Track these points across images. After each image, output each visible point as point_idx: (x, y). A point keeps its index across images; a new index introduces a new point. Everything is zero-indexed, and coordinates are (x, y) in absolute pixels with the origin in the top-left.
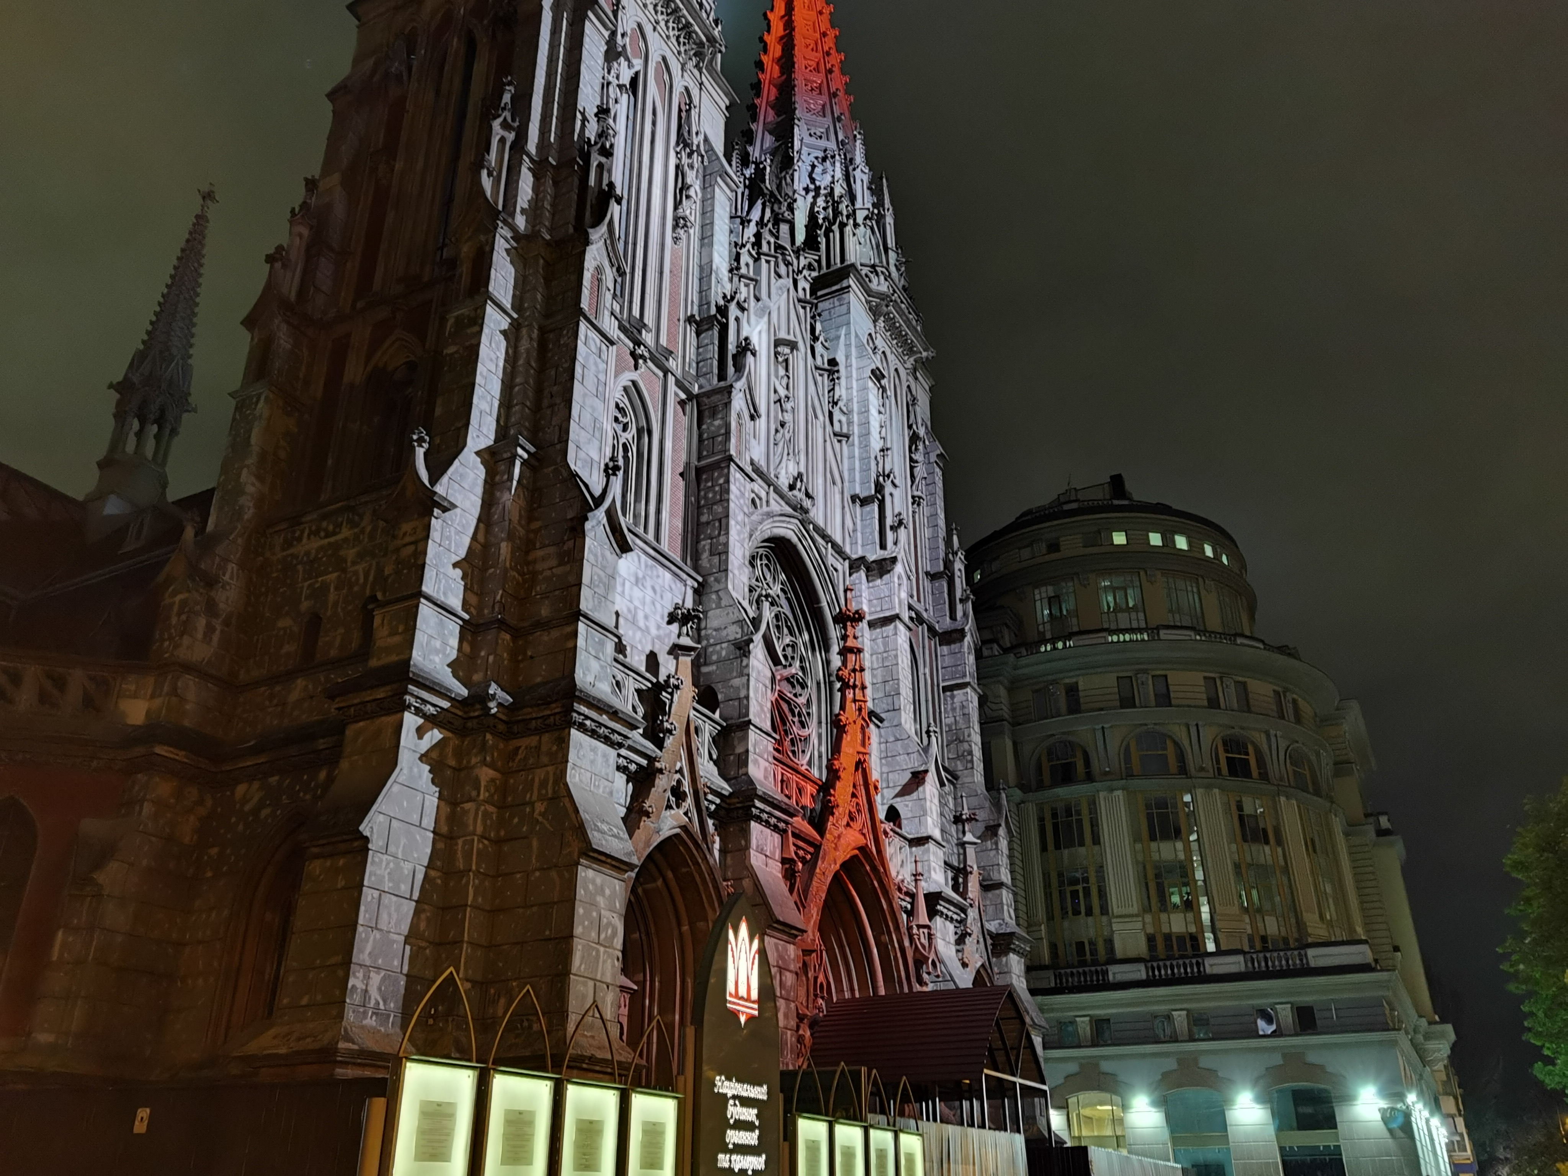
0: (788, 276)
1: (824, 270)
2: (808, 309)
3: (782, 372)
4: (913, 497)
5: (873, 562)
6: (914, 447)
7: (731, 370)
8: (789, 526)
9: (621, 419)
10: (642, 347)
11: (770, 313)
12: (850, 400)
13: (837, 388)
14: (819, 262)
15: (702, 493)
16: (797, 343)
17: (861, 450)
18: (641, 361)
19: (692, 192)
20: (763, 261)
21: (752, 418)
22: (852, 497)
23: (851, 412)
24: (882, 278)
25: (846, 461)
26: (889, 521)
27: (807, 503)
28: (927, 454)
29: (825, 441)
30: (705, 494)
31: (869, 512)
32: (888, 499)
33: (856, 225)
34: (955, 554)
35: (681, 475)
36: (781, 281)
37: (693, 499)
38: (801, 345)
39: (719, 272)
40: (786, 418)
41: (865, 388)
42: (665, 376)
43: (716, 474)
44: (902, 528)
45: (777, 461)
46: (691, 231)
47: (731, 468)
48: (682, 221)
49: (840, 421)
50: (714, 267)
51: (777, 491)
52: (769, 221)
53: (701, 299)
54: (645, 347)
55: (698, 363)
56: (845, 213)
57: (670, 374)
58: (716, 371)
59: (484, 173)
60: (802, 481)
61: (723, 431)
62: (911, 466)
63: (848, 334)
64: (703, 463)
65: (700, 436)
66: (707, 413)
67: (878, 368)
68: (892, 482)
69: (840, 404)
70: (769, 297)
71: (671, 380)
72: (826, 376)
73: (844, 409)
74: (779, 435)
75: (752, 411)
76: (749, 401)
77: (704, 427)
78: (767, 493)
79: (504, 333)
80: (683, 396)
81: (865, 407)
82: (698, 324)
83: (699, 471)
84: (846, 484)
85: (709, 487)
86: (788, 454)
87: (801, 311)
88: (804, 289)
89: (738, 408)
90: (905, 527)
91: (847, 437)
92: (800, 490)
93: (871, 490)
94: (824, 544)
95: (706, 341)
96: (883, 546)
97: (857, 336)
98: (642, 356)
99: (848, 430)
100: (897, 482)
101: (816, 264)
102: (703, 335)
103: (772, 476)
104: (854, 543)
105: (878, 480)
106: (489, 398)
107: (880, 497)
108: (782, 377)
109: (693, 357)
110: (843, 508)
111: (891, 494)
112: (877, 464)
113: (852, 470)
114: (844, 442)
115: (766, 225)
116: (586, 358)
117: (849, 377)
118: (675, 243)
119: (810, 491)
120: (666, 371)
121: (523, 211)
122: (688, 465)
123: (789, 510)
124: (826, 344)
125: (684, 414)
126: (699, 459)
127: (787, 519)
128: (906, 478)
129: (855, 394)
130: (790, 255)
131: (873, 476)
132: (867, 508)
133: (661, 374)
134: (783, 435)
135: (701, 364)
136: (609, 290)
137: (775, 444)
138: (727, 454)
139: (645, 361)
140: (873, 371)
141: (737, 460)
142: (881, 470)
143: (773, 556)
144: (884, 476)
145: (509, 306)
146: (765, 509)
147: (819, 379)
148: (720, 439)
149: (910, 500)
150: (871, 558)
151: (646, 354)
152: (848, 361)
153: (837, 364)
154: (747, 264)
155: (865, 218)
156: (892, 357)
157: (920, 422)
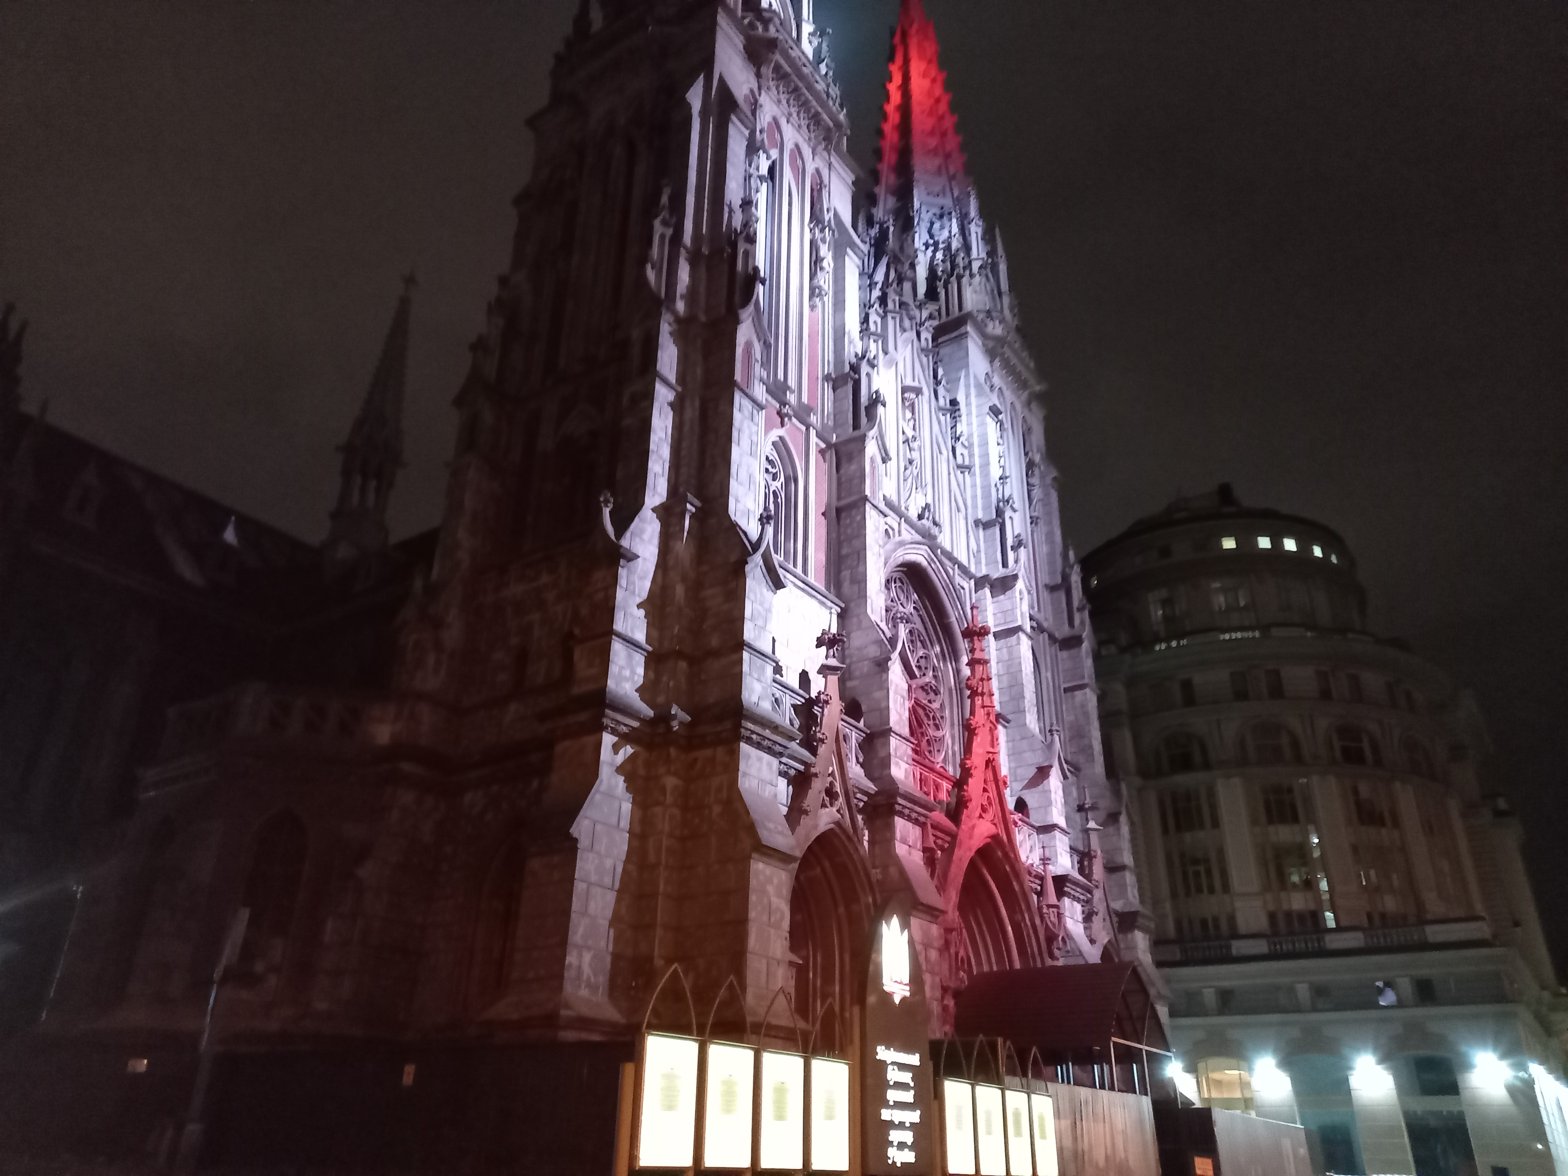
0: (912, 329)
1: (944, 319)
2: (931, 357)
3: (909, 415)
4: (1031, 517)
5: (995, 579)
6: (1030, 472)
7: (864, 419)
8: (919, 552)
9: (771, 470)
11: (896, 364)
12: (970, 435)
13: (958, 425)
14: (939, 311)
15: (842, 529)
16: (922, 389)
17: (982, 479)
18: (786, 419)
19: (825, 264)
20: (889, 317)
21: (884, 461)
22: (974, 522)
23: (971, 445)
24: (997, 322)
25: (968, 489)
26: (1010, 542)
27: (935, 530)
28: (1042, 477)
29: (949, 474)
30: (845, 530)
31: (991, 535)
32: (1008, 522)
33: (972, 276)
34: (1072, 567)
35: (823, 514)
36: (905, 335)
37: (834, 535)
38: (925, 390)
39: (851, 334)
40: (914, 456)
41: (982, 424)
42: (808, 429)
43: (854, 512)
44: (1022, 548)
45: (907, 495)
46: (826, 298)
47: (867, 506)
48: (817, 290)
49: (962, 455)
50: (847, 329)
51: (908, 521)
52: (893, 281)
53: (835, 357)
54: (790, 406)
55: (835, 416)
56: (961, 265)
58: (851, 422)
59: (649, 267)
60: (929, 511)
61: (858, 475)
62: (1028, 489)
63: (967, 376)
64: (843, 503)
65: (838, 479)
66: (843, 459)
67: (995, 405)
68: (1012, 506)
69: (961, 439)
70: (896, 349)
71: (813, 433)
72: (948, 415)
73: (966, 444)
74: (908, 472)
75: (884, 455)
76: (881, 447)
77: (842, 471)
78: (899, 524)
79: (671, 405)
80: (823, 445)
81: (984, 441)
82: (833, 380)
83: (839, 511)
84: (970, 510)
85: (848, 524)
86: (916, 489)
87: (925, 360)
88: (926, 339)
89: (871, 453)
90: (1025, 547)
91: (969, 468)
92: (928, 519)
93: (992, 514)
94: (952, 566)
95: (841, 396)
96: (1005, 564)
97: (975, 377)
98: (787, 415)
99: (970, 461)
100: (1016, 506)
101: (936, 314)
102: (838, 391)
103: (903, 508)
104: (978, 563)
105: (998, 506)
106: (661, 462)
107: (1001, 521)
108: (909, 420)
109: (831, 410)
110: (968, 532)
112: (998, 490)
113: (974, 497)
114: (966, 473)
115: (891, 285)
116: (742, 422)
117: (969, 414)
118: (812, 311)
119: (937, 519)
120: (808, 425)
121: (682, 297)
122: (828, 506)
123: (918, 538)
124: (947, 388)
125: (825, 461)
126: (839, 498)
127: (918, 546)
128: (1024, 500)
129: (975, 429)
130: (913, 310)
131: (994, 502)
132: (989, 531)
133: (804, 428)
134: (912, 472)
135: (838, 416)
136: (758, 361)
137: (904, 480)
138: (863, 494)
139: (790, 419)
140: (990, 408)
141: (872, 499)
142: (1000, 496)
143: (905, 580)
144: (1004, 502)
145: (674, 381)
146: (897, 539)
147: (942, 418)
148: (856, 481)
149: (1029, 521)
150: (995, 575)
151: (791, 412)
152: (968, 400)
153: (958, 403)
154: (875, 322)
155: (980, 268)
156: (1008, 393)
157: (1035, 450)
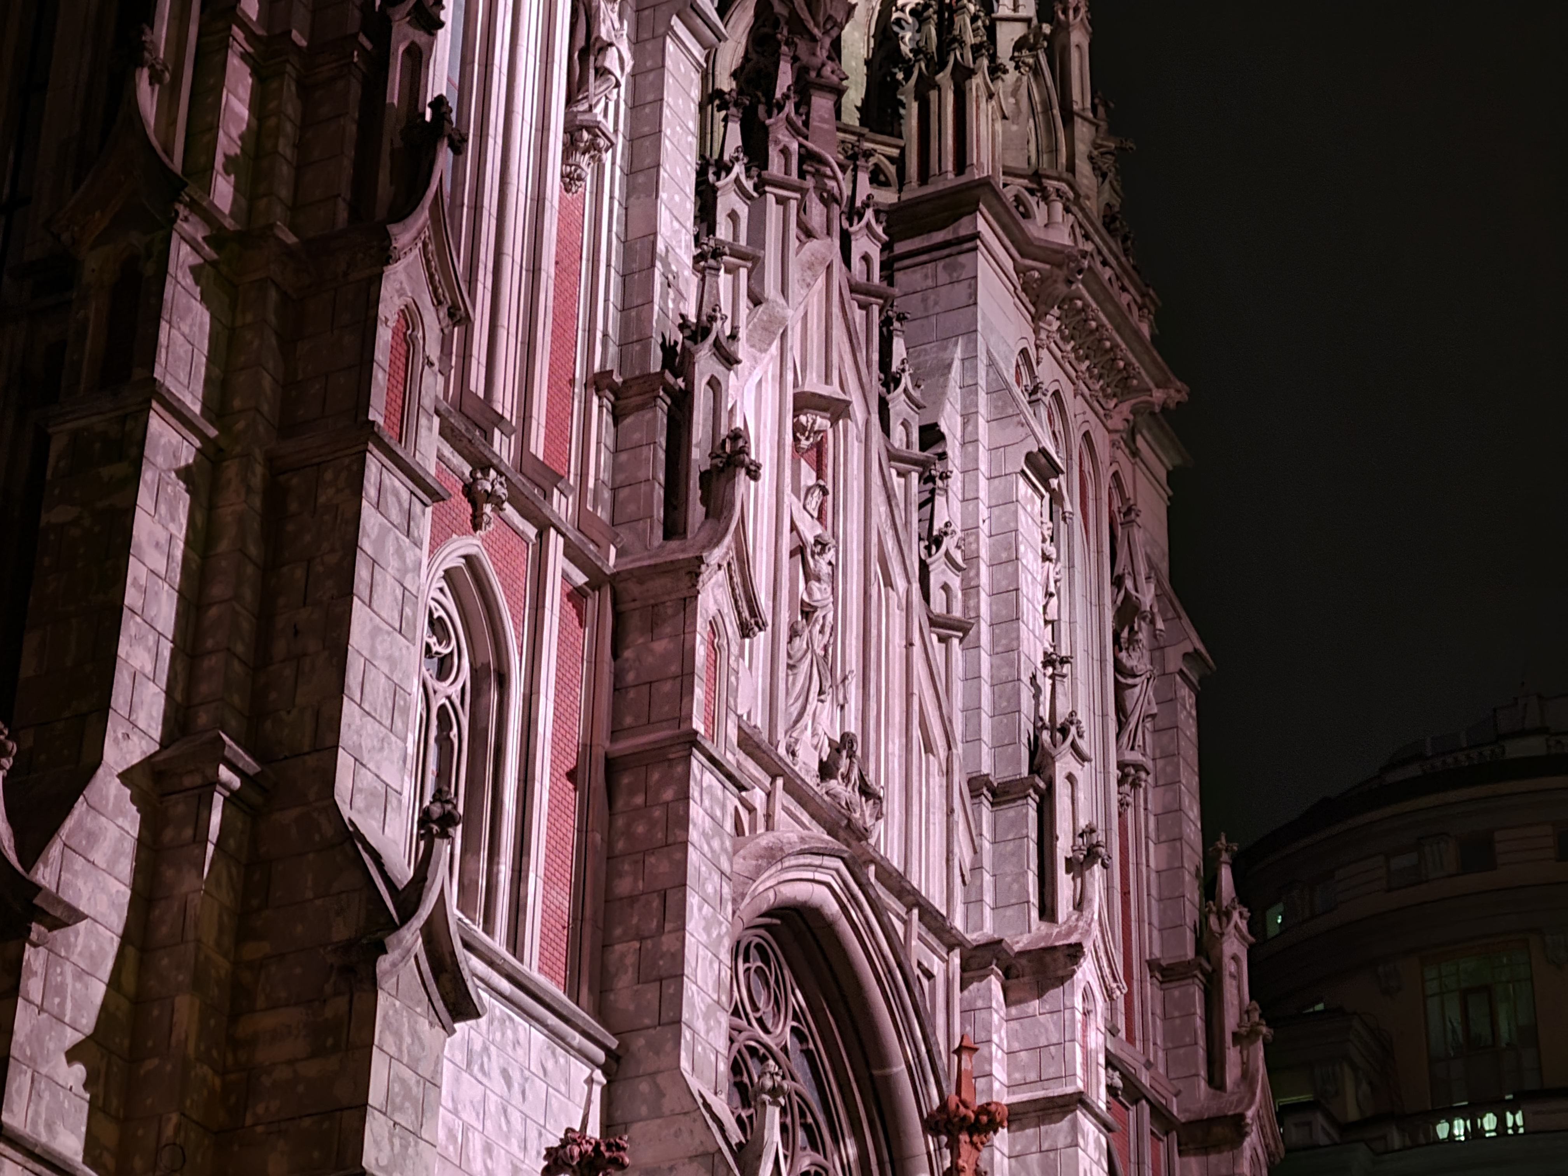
0: (829, 233)
1: (913, 190)
2: (876, 309)
3: (808, 477)
4: (1121, 766)
5: (1021, 954)
6: (1125, 634)
7: (696, 511)
8: (818, 876)
9: (436, 648)
10: (493, 473)
11: (784, 335)
12: (971, 530)
13: (940, 500)
14: (900, 162)
15: (620, 822)
16: (848, 403)
17: (997, 660)
18: (488, 508)
19: (611, 61)
20: (771, 199)
21: (745, 631)
22: (970, 782)
23: (972, 559)
24: (1059, 206)
25: (958, 687)
26: (1064, 847)
27: (863, 813)
28: (1157, 649)
29: (910, 644)
30: (628, 825)
31: (1013, 824)
32: (1062, 789)
33: (996, 70)
34: (1225, 915)
35: (571, 776)
36: (813, 245)
37: (598, 837)
38: (858, 409)
39: (671, 259)
40: (817, 595)
41: (1009, 502)
42: (542, 535)
43: (656, 776)
44: (1097, 868)
45: (795, 711)
46: (607, 157)
47: (694, 763)
48: (586, 135)
49: (946, 587)
50: (660, 247)
51: (795, 789)
52: (786, 97)
53: (625, 325)
54: (500, 473)
55: (614, 490)
56: (970, 39)
57: (552, 532)
58: (659, 513)
59: (143, 77)
60: (851, 756)
61: (674, 669)
63: (970, 358)
64: (625, 745)
65: (618, 676)
66: (634, 621)
67: (1043, 451)
68: (1073, 745)
69: (948, 543)
70: (784, 291)
71: (556, 543)
72: (915, 476)
73: (958, 556)
74: (800, 644)
75: (746, 614)
76: (739, 591)
77: (628, 654)
78: (768, 795)
79: (185, 474)
80: (580, 578)
81: (1008, 549)
82: (616, 391)
83: (612, 766)
84: (959, 749)
85: (637, 809)
86: (821, 692)
87: (858, 315)
88: (866, 258)
89: (713, 610)
90: (1104, 865)
91: (964, 628)
92: (846, 778)
93: (1019, 763)
94: (902, 912)
95: (637, 436)
96: (1047, 911)
97: (992, 364)
98: (490, 496)
99: (966, 607)
100: (1083, 744)
101: (892, 169)
102: (629, 420)
103: (782, 751)
104: (974, 902)
105: (1036, 738)
107: (1042, 785)
108: (809, 490)
109: (604, 476)
110: (950, 812)
111: (1070, 778)
112: (1038, 691)
113: (972, 710)
114: (955, 641)
115: (781, 108)
116: (380, 542)
117: (970, 470)
118: (567, 190)
119: (871, 778)
120: (544, 526)
121: (230, 163)
122: (586, 750)
123: (818, 832)
124: (916, 394)
125: (582, 624)
126: (615, 733)
127: (817, 861)
128: (1104, 715)
129: (984, 513)
130: (835, 178)
131: (1027, 726)
132: (1010, 812)
133: (531, 532)
134: (810, 642)
135: (623, 493)
136: (431, 364)
138: (684, 727)
139: (498, 507)
140: (1029, 458)
141: (708, 745)
142: (1045, 712)
143: (774, 949)
144: (1053, 729)
146: (766, 840)
147: (897, 482)
148: (667, 687)
149: (1114, 772)
150: (1020, 942)
151: (502, 491)
152: (970, 428)
153: (942, 437)
154: (733, 216)
155: (1019, 45)
156: (1074, 405)
157: (1142, 569)
